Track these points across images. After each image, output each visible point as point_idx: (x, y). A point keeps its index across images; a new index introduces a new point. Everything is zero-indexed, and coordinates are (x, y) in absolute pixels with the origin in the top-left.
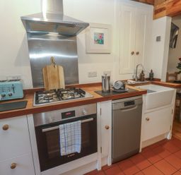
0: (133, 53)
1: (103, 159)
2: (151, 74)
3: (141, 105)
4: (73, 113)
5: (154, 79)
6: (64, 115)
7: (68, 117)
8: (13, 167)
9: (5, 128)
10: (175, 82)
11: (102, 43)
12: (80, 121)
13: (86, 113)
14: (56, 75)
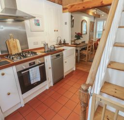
0: (55, 31)
1: (49, 83)
2: (64, 41)
3: (62, 55)
4: (34, 63)
5: (66, 44)
6: (30, 64)
7: (32, 65)
8: (9, 94)
9: (3, 74)
10: (75, 44)
11: (39, 25)
12: (38, 67)
13: (40, 62)
14: (15, 45)
